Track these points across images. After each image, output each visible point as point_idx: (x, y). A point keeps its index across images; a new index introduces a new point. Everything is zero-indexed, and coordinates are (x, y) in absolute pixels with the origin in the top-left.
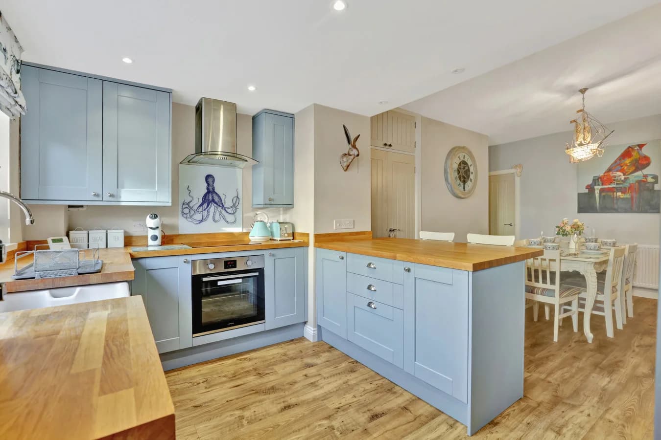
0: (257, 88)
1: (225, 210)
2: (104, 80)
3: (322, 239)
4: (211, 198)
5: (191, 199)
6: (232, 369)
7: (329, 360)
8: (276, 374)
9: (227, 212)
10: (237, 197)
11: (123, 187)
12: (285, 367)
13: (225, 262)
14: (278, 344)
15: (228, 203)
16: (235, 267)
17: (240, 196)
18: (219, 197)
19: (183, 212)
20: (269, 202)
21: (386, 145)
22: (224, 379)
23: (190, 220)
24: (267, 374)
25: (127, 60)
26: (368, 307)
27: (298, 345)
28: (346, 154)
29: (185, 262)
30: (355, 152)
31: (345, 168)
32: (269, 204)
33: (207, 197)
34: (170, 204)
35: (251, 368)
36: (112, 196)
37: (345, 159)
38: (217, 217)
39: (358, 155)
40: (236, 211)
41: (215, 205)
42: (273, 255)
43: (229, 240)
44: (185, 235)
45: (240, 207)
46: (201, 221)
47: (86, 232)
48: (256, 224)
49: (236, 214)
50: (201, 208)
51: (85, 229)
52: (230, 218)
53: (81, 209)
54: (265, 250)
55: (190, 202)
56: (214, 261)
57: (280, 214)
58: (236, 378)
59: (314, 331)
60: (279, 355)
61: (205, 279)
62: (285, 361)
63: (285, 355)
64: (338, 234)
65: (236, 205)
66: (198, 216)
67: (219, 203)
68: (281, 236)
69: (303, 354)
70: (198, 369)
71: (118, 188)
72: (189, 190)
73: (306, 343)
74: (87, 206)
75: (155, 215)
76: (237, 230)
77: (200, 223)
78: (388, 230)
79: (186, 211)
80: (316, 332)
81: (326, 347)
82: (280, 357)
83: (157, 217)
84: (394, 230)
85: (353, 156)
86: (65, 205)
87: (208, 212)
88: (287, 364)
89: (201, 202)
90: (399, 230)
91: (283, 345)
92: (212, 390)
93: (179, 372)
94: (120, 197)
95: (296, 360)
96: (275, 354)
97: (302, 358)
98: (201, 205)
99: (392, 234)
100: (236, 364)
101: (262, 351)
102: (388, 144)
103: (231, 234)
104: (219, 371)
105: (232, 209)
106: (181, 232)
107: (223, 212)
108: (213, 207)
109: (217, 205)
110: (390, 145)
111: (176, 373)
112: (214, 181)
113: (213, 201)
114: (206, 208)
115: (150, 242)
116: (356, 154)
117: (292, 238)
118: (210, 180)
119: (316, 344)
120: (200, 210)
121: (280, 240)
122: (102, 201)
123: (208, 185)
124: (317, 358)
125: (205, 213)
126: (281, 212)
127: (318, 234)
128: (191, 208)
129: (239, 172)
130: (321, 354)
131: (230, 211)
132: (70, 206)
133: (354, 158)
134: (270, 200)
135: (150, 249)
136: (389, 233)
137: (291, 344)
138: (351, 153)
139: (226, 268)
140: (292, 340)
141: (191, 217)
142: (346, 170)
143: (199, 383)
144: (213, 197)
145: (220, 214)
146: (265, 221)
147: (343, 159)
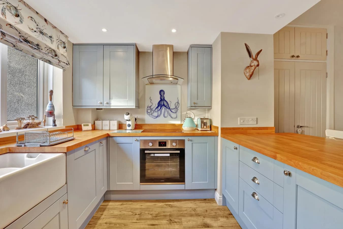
0: (177, 30)
1: (170, 110)
2: (104, 45)
3: (227, 132)
4: (162, 103)
5: (151, 104)
6: (158, 210)
7: (224, 226)
8: (180, 225)
9: (172, 112)
10: (178, 102)
11: (112, 99)
12: (189, 221)
13: (159, 142)
14: (194, 200)
15: (172, 106)
16: (165, 146)
17: (180, 102)
18: (167, 102)
19: (147, 112)
20: (194, 105)
21: (293, 56)
22: (150, 216)
23: (151, 116)
24: (176, 222)
25: (104, 30)
26: (252, 197)
27: (207, 204)
28: (249, 66)
29: (135, 140)
30: (255, 63)
31: (249, 77)
32: (194, 107)
33: (160, 103)
34: (134, 107)
35: (168, 214)
36: (107, 103)
37: (248, 70)
38: (166, 115)
39: (258, 65)
40: (177, 111)
41: (165, 107)
42: (191, 141)
43: (172, 128)
44: (148, 124)
45: (179, 109)
46: (157, 117)
47: (109, 121)
48: (186, 119)
49: (177, 113)
50: (157, 109)
51: (109, 120)
52: (173, 115)
53: (101, 110)
54: (186, 137)
55: (151, 106)
56: (153, 142)
57: (206, 113)
58: (156, 218)
59: (219, 197)
60: (191, 209)
61: (146, 152)
62: (191, 215)
63: (195, 210)
64: (242, 128)
65: (177, 107)
66: (155, 114)
67: (167, 106)
68: (201, 128)
69: (207, 213)
70: (142, 204)
71: (110, 99)
72: (151, 99)
73: (214, 204)
74: (104, 108)
75: (128, 113)
76: (177, 122)
77: (156, 118)
78: (296, 126)
79: (149, 111)
80: (222, 198)
81: (227, 213)
82: (191, 211)
83: (129, 114)
84: (301, 127)
85: (254, 67)
86: (94, 109)
87: (161, 112)
88: (192, 218)
89: (157, 106)
90: (307, 127)
91: (197, 202)
92: (139, 222)
93: (132, 203)
94: (111, 104)
95: (199, 217)
96: (188, 208)
97: (204, 217)
98: (157, 107)
99: (300, 130)
100: (162, 207)
101: (183, 202)
102: (296, 55)
103: (174, 125)
104: (151, 210)
105: (174, 110)
106: (146, 123)
107: (170, 111)
108: (163, 108)
109: (166, 107)
110: (298, 57)
111: (130, 203)
112: (164, 93)
113: (164, 105)
114: (160, 110)
115: (128, 128)
116: (256, 65)
117: (209, 129)
118: (162, 93)
119: (221, 207)
120: (157, 110)
121: (201, 130)
122: (103, 106)
123: (161, 96)
124: (215, 220)
125: (159, 112)
126: (207, 112)
127: (224, 128)
128: (151, 110)
129: (179, 87)
130: (220, 218)
131: (173, 111)
132: (97, 109)
133: (255, 68)
134: (194, 104)
135: (128, 131)
136: (296, 129)
137: (203, 202)
138: (252, 64)
139: (159, 146)
140: (205, 200)
141: (152, 114)
142: (249, 79)
143: (136, 214)
144: (163, 103)
145: (168, 113)
146: (192, 118)
147: (246, 70)
